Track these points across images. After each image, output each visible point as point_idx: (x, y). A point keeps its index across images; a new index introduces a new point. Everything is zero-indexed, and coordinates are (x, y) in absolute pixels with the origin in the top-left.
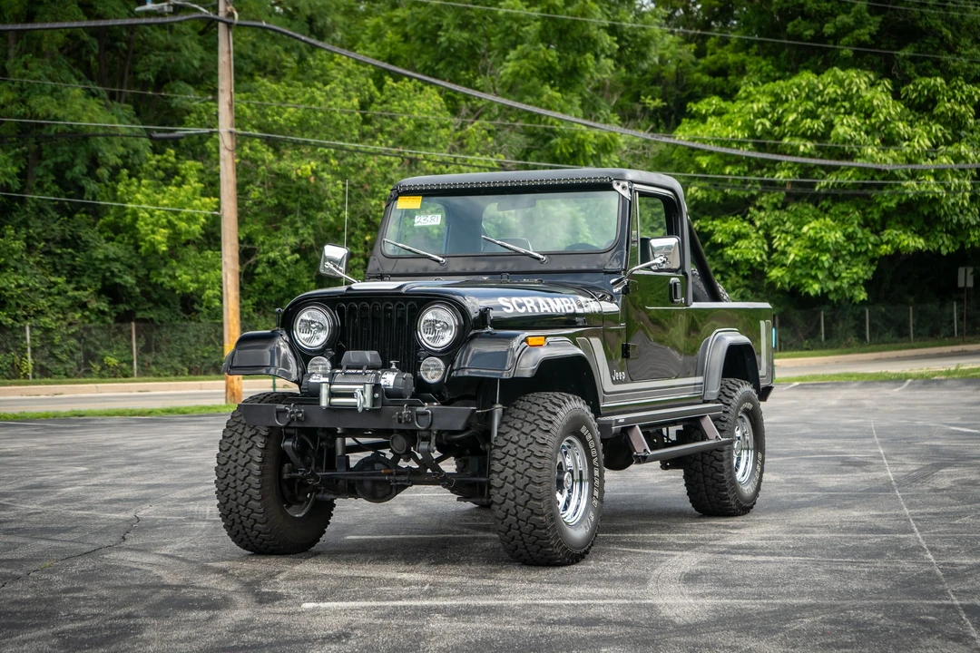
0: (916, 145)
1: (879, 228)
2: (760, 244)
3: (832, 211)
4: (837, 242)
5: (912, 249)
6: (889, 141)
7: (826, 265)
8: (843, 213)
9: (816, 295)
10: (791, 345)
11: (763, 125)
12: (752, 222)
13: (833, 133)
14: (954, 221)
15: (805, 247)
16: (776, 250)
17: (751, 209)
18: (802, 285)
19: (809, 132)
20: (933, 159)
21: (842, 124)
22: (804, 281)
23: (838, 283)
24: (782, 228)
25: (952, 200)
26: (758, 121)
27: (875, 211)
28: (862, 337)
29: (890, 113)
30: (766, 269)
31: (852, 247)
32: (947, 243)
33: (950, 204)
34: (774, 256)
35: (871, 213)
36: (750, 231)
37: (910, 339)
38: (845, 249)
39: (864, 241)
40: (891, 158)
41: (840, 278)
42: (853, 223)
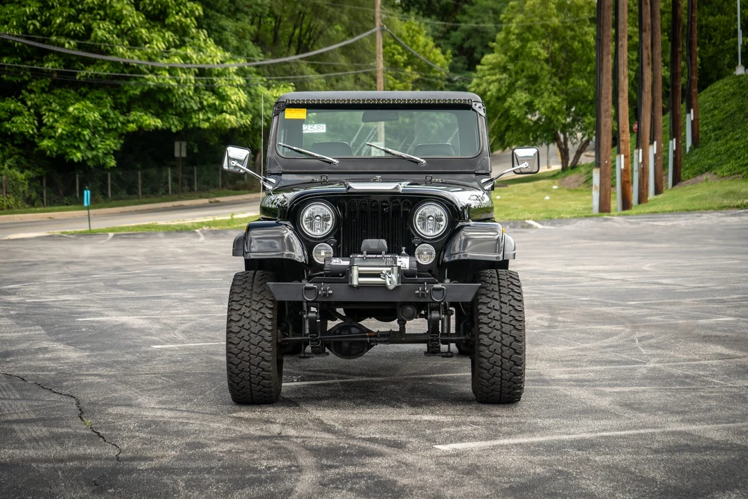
0: (156, 47)
1: (125, 110)
2: (31, 120)
3: (89, 96)
4: (95, 120)
5: (153, 127)
6: (135, 43)
7: (87, 138)
8: (98, 98)
9: (79, 162)
10: (54, 201)
11: (34, 25)
12: (24, 103)
13: (93, 35)
14: (182, 107)
15: (70, 124)
16: (45, 125)
17: (23, 91)
18: (67, 154)
19: (72, 33)
20: (166, 58)
21: (99, 28)
22: (68, 150)
23: (95, 153)
24: (49, 107)
25: (181, 91)
26: (30, 22)
27: (124, 97)
28: (105, 195)
29: (134, 22)
30: (36, 140)
31: (106, 125)
32: (176, 123)
33: (180, 93)
34: (43, 129)
35: (121, 98)
36: (23, 110)
37: (138, 196)
38: (100, 126)
39: (115, 120)
40: (137, 56)
41: (96, 148)
42: (106, 106)
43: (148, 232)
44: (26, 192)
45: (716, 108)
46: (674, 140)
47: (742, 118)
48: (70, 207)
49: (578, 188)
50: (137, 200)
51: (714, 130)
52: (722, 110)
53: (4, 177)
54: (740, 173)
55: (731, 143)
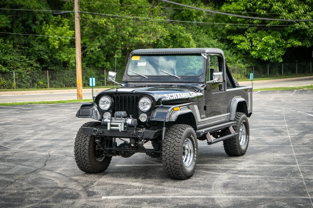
0: (299, 12)
1: (287, 39)
2: (248, 44)
3: (272, 33)
4: (273, 43)
5: (297, 46)
6: (291, 11)
7: (270, 51)
8: (275, 34)
9: (266, 60)
10: (258, 76)
11: (250, 5)
12: (246, 37)
13: (272, 8)
14: (311, 36)
15: (263, 45)
16: (253, 46)
17: (246, 32)
18: (262, 57)
19: (265, 8)
20: (305, 16)
21: (275, 5)
22: (262, 56)
23: (273, 57)
24: (256, 38)
26: (248, 4)
27: (286, 33)
28: (281, 73)
30: (250, 52)
31: (278, 45)
32: (309, 43)
33: (310, 31)
35: (284, 34)
36: (245, 40)
37: (296, 74)
38: (276, 46)
39: (282, 43)
40: (291, 16)
41: (274, 55)
42: (278, 37)
44: (246, 73)
50: (295, 76)
53: (236, 67)
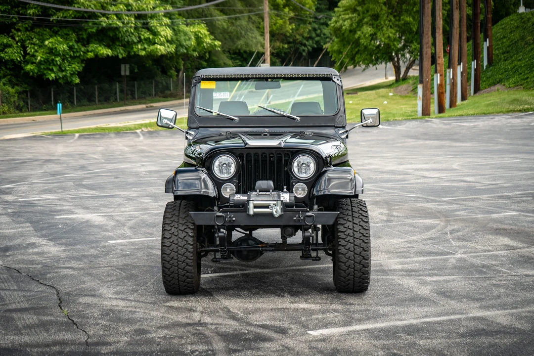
1: (85, 43)
2: (19, 51)
3: (60, 33)
4: (64, 50)
5: (105, 55)
7: (59, 63)
8: (66, 34)
9: (53, 80)
10: (36, 108)
12: (13, 38)
14: (126, 40)
15: (47, 53)
16: (29, 54)
17: (13, 30)
18: (44, 74)
20: (114, 5)
22: (45, 72)
23: (64, 73)
24: (31, 41)
25: (125, 29)
27: (84, 33)
28: (72, 103)
30: (23, 65)
31: (72, 53)
32: (122, 51)
33: (124, 30)
34: (27, 57)
36: (13, 43)
37: (96, 103)
38: (68, 55)
39: (78, 50)
40: (93, 4)
41: (65, 70)
42: (72, 40)
43: (102, 133)
44: (16, 102)
45: (504, 37)
46: (475, 61)
47: (523, 44)
48: (47, 112)
49: (407, 95)
50: (95, 106)
51: (504, 53)
52: (509, 39)
54: (522, 85)
55: (516, 63)
